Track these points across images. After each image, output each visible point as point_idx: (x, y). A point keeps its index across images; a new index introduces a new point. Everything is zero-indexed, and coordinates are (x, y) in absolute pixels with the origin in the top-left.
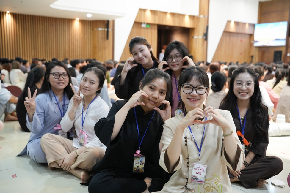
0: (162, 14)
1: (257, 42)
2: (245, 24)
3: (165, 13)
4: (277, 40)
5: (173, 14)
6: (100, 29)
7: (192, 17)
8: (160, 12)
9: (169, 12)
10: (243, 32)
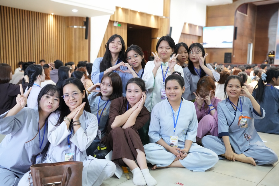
0: (132, 13)
1: (205, 43)
2: (196, 26)
3: (135, 12)
4: (225, 42)
5: (142, 14)
6: (75, 27)
7: (157, 17)
8: (131, 10)
9: (139, 11)
10: (195, 34)
